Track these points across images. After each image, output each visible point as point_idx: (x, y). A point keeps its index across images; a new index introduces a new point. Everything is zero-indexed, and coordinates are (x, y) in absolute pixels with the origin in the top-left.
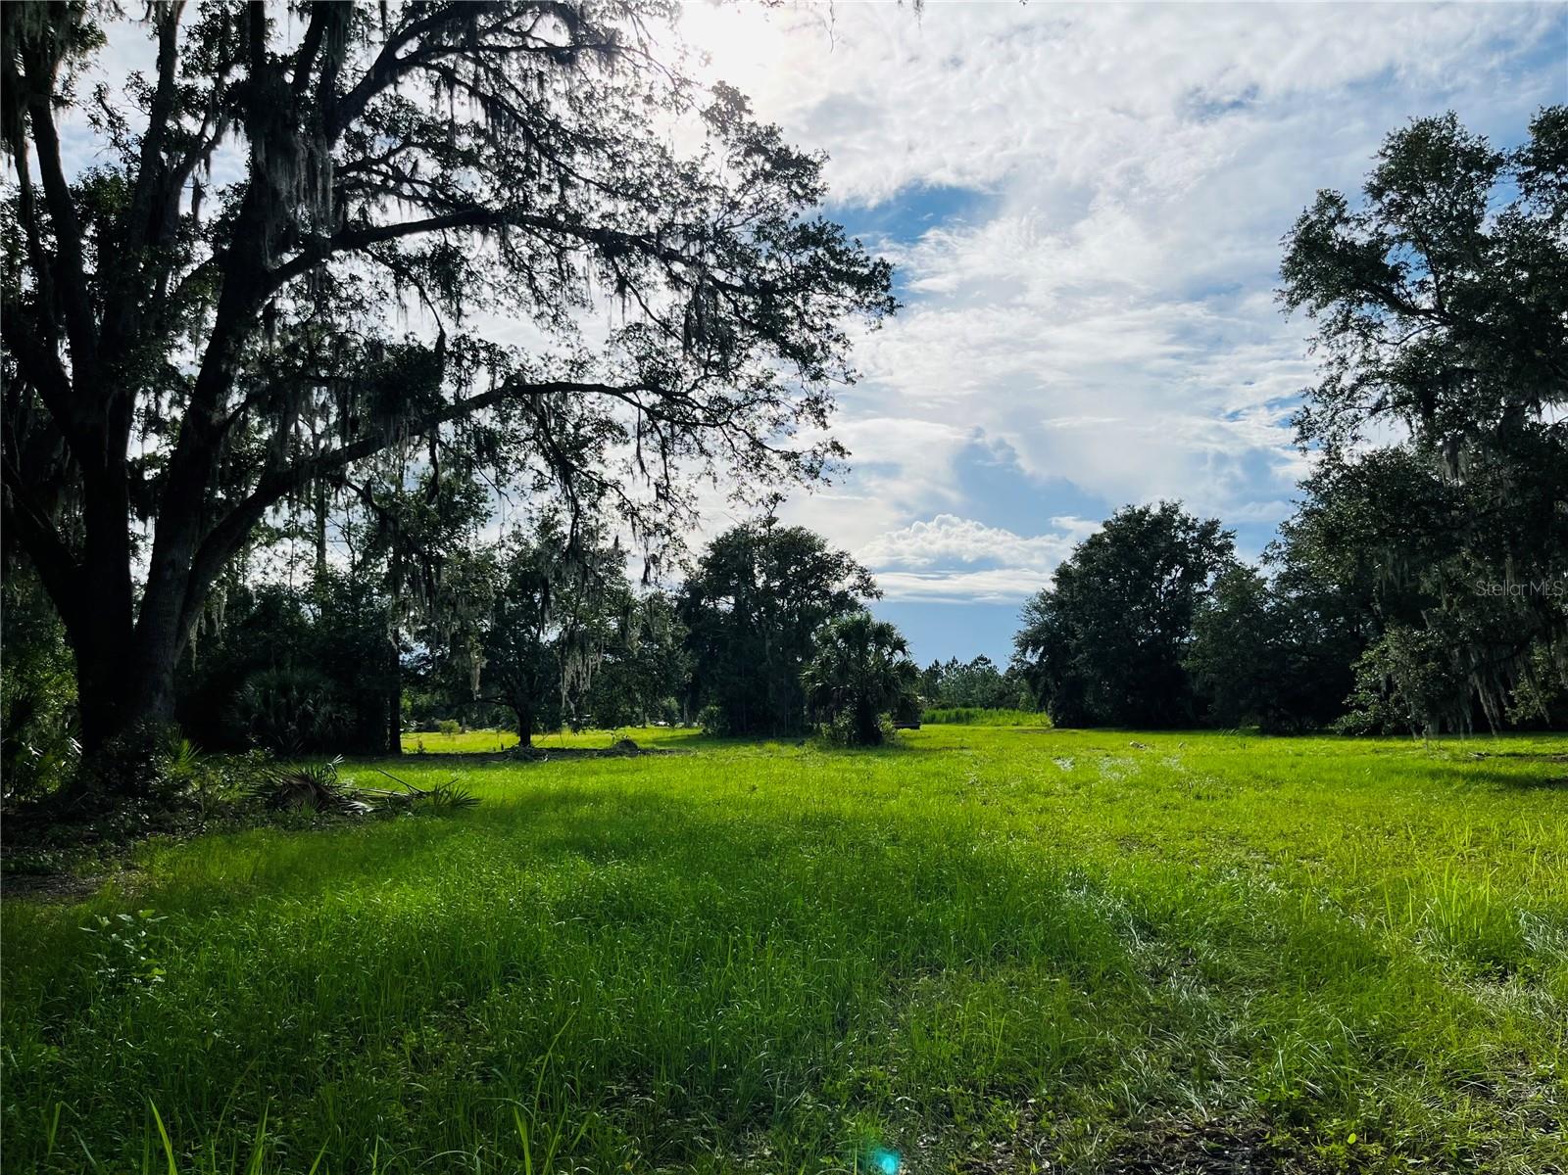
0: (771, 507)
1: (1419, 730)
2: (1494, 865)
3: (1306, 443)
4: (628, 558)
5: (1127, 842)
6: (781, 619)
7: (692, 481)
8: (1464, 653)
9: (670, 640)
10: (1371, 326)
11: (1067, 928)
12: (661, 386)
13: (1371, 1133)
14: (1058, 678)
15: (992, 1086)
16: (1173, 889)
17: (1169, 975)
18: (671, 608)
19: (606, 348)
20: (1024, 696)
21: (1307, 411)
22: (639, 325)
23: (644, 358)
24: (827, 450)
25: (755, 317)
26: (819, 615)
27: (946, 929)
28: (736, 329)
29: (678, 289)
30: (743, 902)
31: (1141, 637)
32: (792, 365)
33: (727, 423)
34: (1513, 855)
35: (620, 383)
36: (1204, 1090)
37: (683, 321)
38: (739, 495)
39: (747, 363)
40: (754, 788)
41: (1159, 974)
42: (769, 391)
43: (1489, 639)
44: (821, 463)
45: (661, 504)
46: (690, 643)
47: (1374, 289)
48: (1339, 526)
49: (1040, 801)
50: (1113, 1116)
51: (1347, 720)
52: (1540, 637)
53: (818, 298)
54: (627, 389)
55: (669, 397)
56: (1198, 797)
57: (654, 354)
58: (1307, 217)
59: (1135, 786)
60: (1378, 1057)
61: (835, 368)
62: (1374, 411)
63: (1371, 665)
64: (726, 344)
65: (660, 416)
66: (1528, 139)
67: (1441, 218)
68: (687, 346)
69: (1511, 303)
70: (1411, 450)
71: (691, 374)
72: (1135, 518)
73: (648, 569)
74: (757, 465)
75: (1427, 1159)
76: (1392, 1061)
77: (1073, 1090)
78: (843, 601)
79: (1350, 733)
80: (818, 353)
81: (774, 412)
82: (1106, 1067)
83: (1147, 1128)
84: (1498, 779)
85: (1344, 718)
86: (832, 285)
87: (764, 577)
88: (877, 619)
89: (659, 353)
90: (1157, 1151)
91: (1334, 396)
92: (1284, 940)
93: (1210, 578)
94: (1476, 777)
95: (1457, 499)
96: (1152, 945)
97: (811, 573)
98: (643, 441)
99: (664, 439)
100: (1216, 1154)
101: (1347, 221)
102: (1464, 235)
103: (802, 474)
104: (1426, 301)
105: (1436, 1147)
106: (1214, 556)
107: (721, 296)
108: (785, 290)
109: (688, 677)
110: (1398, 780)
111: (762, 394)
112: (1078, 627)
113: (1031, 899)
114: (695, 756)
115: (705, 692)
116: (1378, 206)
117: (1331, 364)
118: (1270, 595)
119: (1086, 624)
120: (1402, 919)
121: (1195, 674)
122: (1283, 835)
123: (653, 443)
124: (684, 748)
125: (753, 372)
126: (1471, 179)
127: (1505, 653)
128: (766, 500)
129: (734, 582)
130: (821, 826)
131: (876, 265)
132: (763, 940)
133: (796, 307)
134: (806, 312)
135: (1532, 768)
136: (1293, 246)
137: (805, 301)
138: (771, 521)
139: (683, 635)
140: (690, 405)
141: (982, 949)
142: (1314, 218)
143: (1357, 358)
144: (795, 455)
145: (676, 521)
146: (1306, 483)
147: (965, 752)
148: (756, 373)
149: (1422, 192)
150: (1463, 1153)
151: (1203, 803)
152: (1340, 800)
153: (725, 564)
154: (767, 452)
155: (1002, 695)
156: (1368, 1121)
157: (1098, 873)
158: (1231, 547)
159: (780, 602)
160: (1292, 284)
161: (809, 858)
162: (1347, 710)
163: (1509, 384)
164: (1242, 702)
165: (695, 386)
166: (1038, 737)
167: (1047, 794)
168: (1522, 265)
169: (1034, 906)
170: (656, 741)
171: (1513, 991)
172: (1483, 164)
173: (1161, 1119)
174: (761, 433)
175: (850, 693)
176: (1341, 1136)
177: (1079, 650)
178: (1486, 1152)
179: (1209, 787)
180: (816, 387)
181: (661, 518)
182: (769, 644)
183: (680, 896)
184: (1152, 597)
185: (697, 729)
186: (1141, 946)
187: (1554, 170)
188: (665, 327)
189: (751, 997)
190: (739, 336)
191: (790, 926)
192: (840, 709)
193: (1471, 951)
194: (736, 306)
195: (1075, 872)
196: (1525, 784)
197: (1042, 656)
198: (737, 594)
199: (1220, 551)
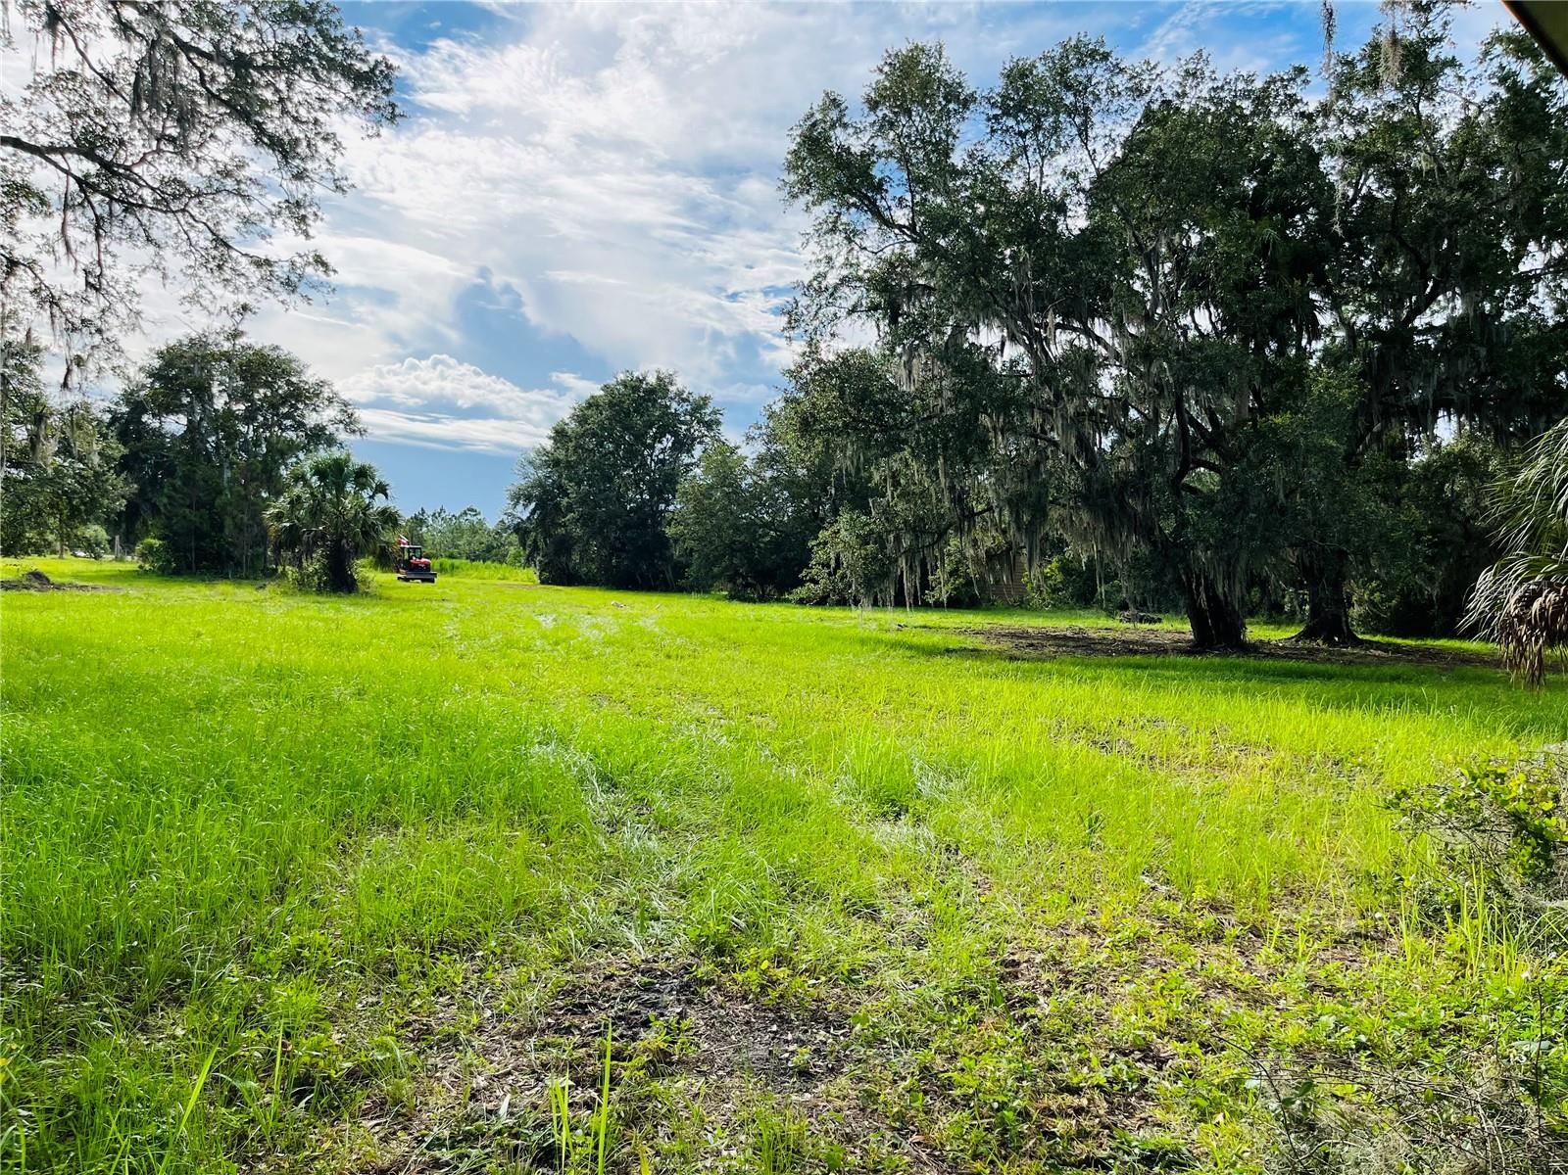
0: (238, 318)
1: (856, 603)
2: (899, 720)
3: (792, 333)
4: (44, 357)
5: (599, 697)
6: (244, 447)
7: (134, 275)
8: (898, 539)
9: (96, 459)
10: (855, 232)
11: (531, 784)
12: (99, 152)
13: (780, 960)
14: (547, 534)
15: (441, 942)
16: (636, 743)
17: (624, 824)
18: (100, 422)
19: (27, 94)
20: (512, 550)
21: (796, 302)
22: (74, 75)
23: (78, 115)
24: (310, 263)
25: (226, 91)
26: (292, 448)
27: (406, 785)
28: (202, 101)
29: (128, 39)
30: (173, 761)
31: (631, 501)
32: (272, 159)
33: (183, 211)
34: (916, 712)
35: (43, 141)
36: (643, 929)
37: (132, 79)
38: (194, 299)
39: (212, 145)
40: (199, 635)
41: (614, 824)
42: (239, 182)
43: (917, 528)
44: (301, 277)
45: (92, 295)
46: (125, 465)
47: (863, 197)
48: (812, 414)
49: (519, 656)
50: (558, 962)
51: (801, 592)
52: (956, 531)
53: (305, 84)
54: (52, 149)
55: (108, 167)
56: (669, 657)
57: (92, 113)
58: (812, 115)
59: (611, 644)
60: (793, 890)
61: (322, 171)
62: (853, 311)
63: (826, 543)
64: (186, 118)
65: (95, 188)
66: (999, 85)
67: (922, 141)
68: (135, 109)
69: (967, 233)
70: (874, 352)
71: (138, 145)
72: (634, 386)
73: (69, 371)
74: (219, 267)
75: (823, 979)
76: (804, 893)
77: (520, 940)
78: (318, 436)
79: (802, 602)
80: (302, 149)
81: (244, 209)
82: (555, 916)
83: (588, 969)
84: (910, 647)
85: (799, 589)
86: (323, 73)
87: (225, 398)
88: (357, 461)
89: (98, 112)
90: (594, 990)
91: (819, 291)
92: (728, 789)
93: (698, 451)
94: (895, 645)
95: (907, 403)
96: (612, 797)
97: (284, 400)
98: (70, 215)
99: (99, 218)
100: (647, 988)
101: (845, 126)
102: (939, 161)
103: (276, 286)
104: (901, 217)
105: (832, 967)
106: (703, 430)
107: (183, 59)
108: (265, 68)
109: (121, 505)
110: (836, 645)
111: (230, 183)
112: (571, 487)
113: (499, 755)
114: (126, 596)
115: (145, 523)
116: (872, 118)
117: (819, 261)
118: (748, 472)
119: (579, 484)
120: (825, 768)
121: (676, 541)
122: (737, 693)
123: (83, 221)
124: (112, 584)
125: (219, 157)
126: (949, 111)
127: (928, 540)
128: (232, 309)
129: (185, 400)
130: (278, 679)
131: (377, 63)
132: (194, 803)
133: (277, 91)
134: (289, 99)
135: (937, 639)
136: (798, 140)
137: (290, 85)
138: (236, 335)
139: (117, 455)
140: (136, 182)
141: (444, 805)
142: (818, 116)
143: (840, 260)
144: (268, 262)
145: (111, 319)
146: (790, 371)
147: (446, 604)
148: (223, 157)
149: (908, 113)
150: (853, 971)
151: (672, 662)
152: (788, 662)
153: (176, 377)
154: (234, 254)
155: (489, 549)
156: (780, 949)
157: (568, 730)
158: (718, 423)
159: (244, 429)
160: (793, 178)
161: (260, 712)
162: (802, 583)
163: (959, 305)
164: (716, 570)
165: (143, 160)
166: (524, 592)
167: (527, 649)
168: (981, 198)
169: (502, 762)
170: (76, 576)
171: (905, 827)
172: (958, 99)
173: (602, 961)
174: (227, 230)
175: (323, 536)
176: (756, 963)
177: (570, 508)
178: (871, 969)
179: (679, 647)
180: (299, 190)
181: (89, 312)
182: (228, 474)
183: (93, 754)
184: (643, 464)
185: (131, 563)
186: (601, 798)
187: (1016, 117)
188: (108, 82)
189: (174, 866)
190: (205, 111)
191: (229, 788)
192: (309, 552)
193: (875, 793)
194: (202, 75)
195: (545, 727)
196: (931, 652)
197: (533, 512)
198: (190, 413)
199: (709, 425)
